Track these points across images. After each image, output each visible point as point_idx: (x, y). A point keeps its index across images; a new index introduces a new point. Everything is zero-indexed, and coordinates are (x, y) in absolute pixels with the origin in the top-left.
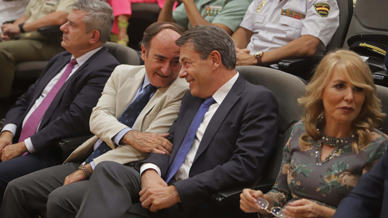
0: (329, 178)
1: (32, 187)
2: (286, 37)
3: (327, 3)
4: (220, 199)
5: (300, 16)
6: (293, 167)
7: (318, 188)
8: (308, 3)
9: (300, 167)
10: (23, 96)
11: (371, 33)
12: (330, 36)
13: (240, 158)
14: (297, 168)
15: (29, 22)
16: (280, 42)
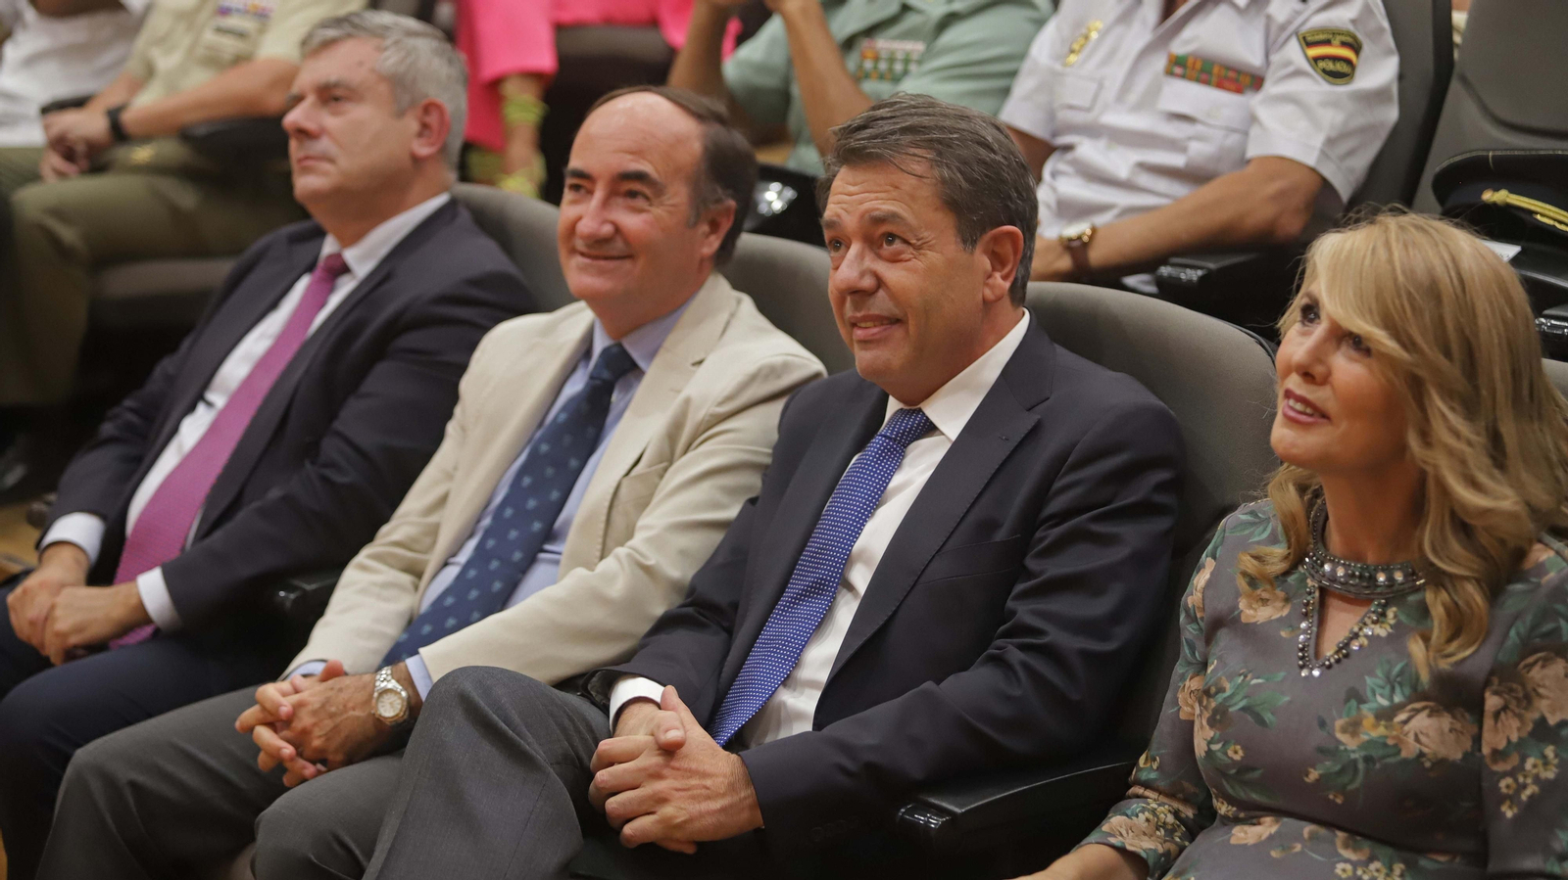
0: (1354, 727)
1: (170, 768)
2: (1187, 165)
3: (1351, 28)
4: (934, 822)
5: (1242, 80)
6: (1213, 690)
7: (1312, 770)
8: (1274, 29)
9: (1239, 687)
10: (128, 403)
11: (1530, 150)
12: (1362, 161)
13: (1015, 656)
14: (1228, 693)
15: (146, 102)
16: (1162, 185)
